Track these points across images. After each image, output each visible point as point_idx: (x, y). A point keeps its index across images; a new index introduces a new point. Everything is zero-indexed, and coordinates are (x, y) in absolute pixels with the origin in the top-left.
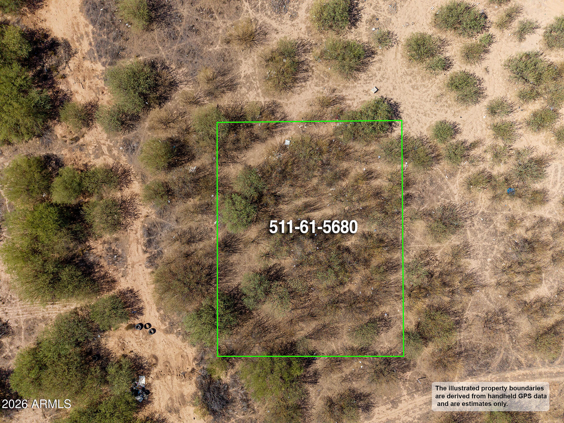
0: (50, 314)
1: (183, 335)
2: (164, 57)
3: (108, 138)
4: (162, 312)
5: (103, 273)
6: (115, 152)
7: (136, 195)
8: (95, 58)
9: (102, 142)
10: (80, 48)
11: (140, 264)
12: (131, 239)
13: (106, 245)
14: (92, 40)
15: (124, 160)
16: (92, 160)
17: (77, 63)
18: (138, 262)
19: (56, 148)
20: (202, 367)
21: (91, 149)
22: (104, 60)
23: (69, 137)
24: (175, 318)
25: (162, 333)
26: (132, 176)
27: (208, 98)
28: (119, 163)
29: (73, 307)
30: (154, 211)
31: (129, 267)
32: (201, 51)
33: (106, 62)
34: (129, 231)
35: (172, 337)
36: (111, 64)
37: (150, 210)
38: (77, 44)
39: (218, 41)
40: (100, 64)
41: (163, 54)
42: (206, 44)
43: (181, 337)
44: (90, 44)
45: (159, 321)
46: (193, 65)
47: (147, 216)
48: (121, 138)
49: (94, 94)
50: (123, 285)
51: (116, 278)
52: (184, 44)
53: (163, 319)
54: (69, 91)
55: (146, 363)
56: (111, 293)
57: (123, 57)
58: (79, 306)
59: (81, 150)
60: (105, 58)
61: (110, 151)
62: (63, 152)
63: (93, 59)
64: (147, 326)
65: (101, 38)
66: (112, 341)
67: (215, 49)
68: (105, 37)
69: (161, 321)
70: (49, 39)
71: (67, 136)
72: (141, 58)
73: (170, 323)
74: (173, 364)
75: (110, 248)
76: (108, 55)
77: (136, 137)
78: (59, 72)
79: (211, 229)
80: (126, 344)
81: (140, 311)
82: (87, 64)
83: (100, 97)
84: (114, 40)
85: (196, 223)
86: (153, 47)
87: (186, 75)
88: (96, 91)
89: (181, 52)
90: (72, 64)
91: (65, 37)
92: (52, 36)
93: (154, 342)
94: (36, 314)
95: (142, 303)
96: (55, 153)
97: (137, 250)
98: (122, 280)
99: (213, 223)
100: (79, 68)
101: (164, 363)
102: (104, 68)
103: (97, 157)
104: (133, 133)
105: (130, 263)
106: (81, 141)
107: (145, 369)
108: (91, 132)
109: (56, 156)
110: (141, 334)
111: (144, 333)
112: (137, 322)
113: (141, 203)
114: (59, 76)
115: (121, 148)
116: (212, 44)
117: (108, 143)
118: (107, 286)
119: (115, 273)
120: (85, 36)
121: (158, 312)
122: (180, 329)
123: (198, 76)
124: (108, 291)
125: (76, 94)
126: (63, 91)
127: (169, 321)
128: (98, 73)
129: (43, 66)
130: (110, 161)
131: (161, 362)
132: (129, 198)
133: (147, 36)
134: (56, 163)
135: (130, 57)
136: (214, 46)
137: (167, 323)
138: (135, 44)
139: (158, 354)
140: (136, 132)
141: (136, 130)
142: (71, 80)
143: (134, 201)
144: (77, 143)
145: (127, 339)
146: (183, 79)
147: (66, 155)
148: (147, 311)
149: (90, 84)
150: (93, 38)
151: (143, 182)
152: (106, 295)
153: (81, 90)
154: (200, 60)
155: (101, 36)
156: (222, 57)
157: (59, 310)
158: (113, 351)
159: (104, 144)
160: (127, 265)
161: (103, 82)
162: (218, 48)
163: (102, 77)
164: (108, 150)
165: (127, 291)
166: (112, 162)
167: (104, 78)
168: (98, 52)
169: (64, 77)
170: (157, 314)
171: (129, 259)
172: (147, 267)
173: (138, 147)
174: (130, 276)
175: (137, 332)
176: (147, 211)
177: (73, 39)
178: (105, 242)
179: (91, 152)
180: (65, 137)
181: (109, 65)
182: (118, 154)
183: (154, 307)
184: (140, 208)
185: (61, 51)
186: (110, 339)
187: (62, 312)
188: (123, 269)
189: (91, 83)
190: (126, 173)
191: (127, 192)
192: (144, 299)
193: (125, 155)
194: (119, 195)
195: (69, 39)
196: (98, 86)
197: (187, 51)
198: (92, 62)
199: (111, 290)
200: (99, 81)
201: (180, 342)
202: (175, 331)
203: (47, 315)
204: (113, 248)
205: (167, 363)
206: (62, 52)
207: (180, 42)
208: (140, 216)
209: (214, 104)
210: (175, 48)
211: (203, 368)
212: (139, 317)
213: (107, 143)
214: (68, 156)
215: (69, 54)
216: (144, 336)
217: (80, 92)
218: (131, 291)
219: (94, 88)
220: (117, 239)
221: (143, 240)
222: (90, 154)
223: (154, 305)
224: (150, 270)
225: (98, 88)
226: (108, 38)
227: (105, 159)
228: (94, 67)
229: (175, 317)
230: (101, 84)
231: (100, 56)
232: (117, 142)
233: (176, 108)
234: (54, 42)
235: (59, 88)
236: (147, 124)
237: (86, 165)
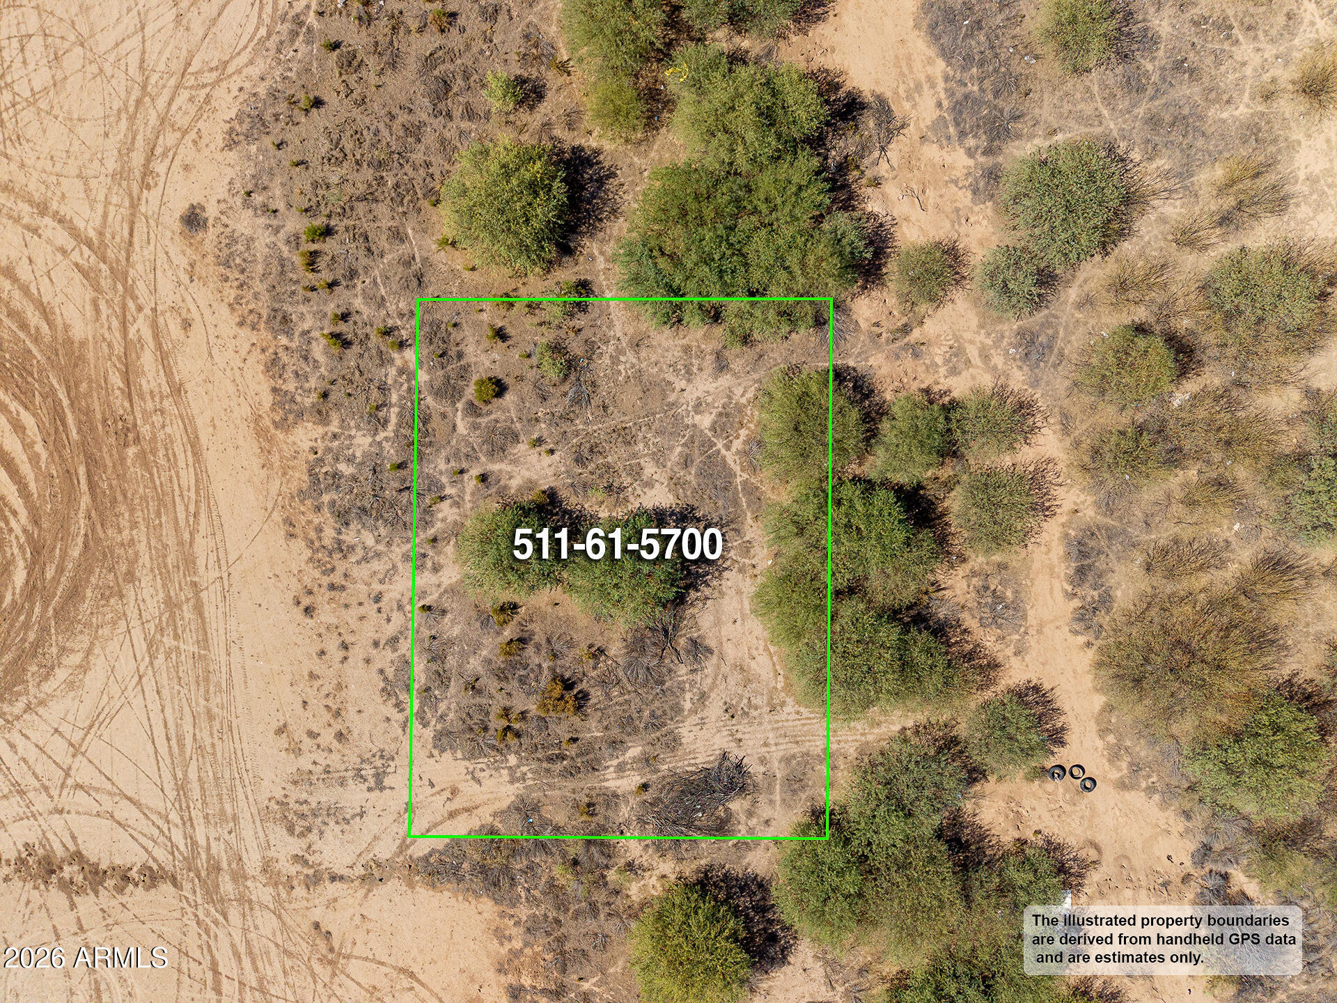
0: (843, 744)
1: (1163, 793)
2: (1115, 133)
3: (981, 326)
4: (1111, 739)
5: (968, 647)
6: (998, 360)
7: (1049, 461)
8: (949, 138)
9: (967, 336)
10: (914, 114)
11: (1057, 624)
12: (1036, 566)
13: (975, 581)
14: (943, 95)
15: (1018, 380)
16: (942, 380)
17: (907, 149)
18: (1052, 621)
19: (856, 351)
20: (1207, 869)
21: (938, 354)
22: (971, 142)
23: (887, 325)
24: (1143, 754)
25: (1111, 789)
26: (1039, 417)
27: (1218, 231)
28: (1007, 386)
29: (897, 728)
30: (1090, 499)
31: (1032, 631)
32: (1201, 118)
33: (977, 148)
34: (1030, 546)
35: (1136, 798)
36: (988, 152)
37: (1082, 497)
38: (907, 105)
39: (1242, 91)
40: (961, 152)
41: (1112, 126)
42: (1217, 100)
43: (1157, 797)
44: (939, 105)
45: (1105, 761)
46: (1182, 151)
47: (1076, 511)
48: (1010, 326)
49: (947, 225)
50: (1016, 674)
51: (1000, 659)
52: (1163, 101)
53: (1114, 755)
54: (889, 218)
55: (1075, 859)
56: (988, 694)
57: (1019, 136)
58: (910, 723)
59: (916, 355)
60: (975, 136)
61: (986, 357)
62: (871, 362)
63: (944, 142)
64: (1076, 771)
65: (963, 90)
66: (991, 807)
67: (1237, 113)
68: (976, 88)
69: (1109, 760)
70: (841, 93)
71: (882, 323)
72: (1060, 137)
73: (1131, 764)
74: (1138, 861)
75: (986, 588)
76: (981, 131)
77: (1046, 324)
78: (863, 172)
79: (1227, 541)
80: (1024, 813)
81: (1057, 737)
82: (931, 152)
83: (963, 230)
84: (997, 94)
85: (1190, 529)
86: (1087, 109)
87: (1166, 175)
88: (953, 216)
89: (1153, 121)
90: (895, 151)
91: (878, 91)
92: (848, 86)
93: (1093, 810)
94: (808, 744)
95: (1062, 718)
96: (851, 363)
97: (1051, 593)
98: (1015, 662)
99: (1230, 529)
100: (909, 162)
101: (1116, 859)
102: (971, 162)
103: (954, 372)
104: (1040, 316)
105: (1034, 622)
106: (916, 334)
107: (1071, 875)
108: (940, 312)
109: (854, 369)
110: (1061, 790)
111: (1067, 790)
112: (1050, 763)
113: (1060, 480)
114: (864, 181)
115: (1012, 351)
116: (1228, 102)
117: (981, 337)
118: (979, 678)
119: (998, 647)
120: (926, 87)
121: (1102, 738)
122: (1154, 779)
123: (1195, 179)
124: (981, 688)
125: (905, 224)
126: (876, 217)
127: (1129, 759)
128: (959, 174)
129: (826, 158)
130: (987, 381)
131: (1108, 858)
132: (1031, 469)
133: (1073, 84)
134: (855, 387)
135: (1031, 137)
136: (1233, 106)
137: (1124, 765)
138: (1046, 103)
139: (1100, 838)
140: (1046, 312)
141: (1047, 307)
142: (891, 189)
143: (1043, 477)
144: (906, 340)
145: (1026, 803)
146: (1158, 186)
147: (880, 367)
148: (1074, 737)
149: (939, 200)
150: (946, 90)
151: (1066, 429)
152: (976, 700)
153: (916, 214)
154: (1200, 143)
155: (966, 85)
156: (1253, 132)
157: (862, 734)
158: (993, 832)
159: (972, 342)
160: (1027, 628)
161: (969, 194)
162: (1243, 110)
163: (967, 184)
164: (980, 356)
165: (1027, 689)
166: (991, 385)
167: (971, 185)
168: (957, 124)
169: (876, 183)
170: (1100, 744)
171: (1031, 613)
172: (1076, 633)
173: (1051, 348)
174: (1034, 653)
175: (1050, 785)
176: (1075, 499)
177: (896, 93)
178: (974, 574)
179: (939, 360)
180: (877, 324)
181: (984, 153)
182: (1005, 363)
183: (1093, 727)
184: (1059, 492)
185: (869, 123)
186: (984, 802)
187: (870, 738)
188: (1017, 637)
189: (941, 196)
190: (1024, 408)
191: (1026, 455)
192: (1066, 708)
193: (1020, 368)
194: (1007, 460)
195: (888, 94)
196: (958, 205)
197: (1168, 118)
198: (942, 148)
199: (988, 687)
200: (960, 193)
201: (1156, 810)
202: (1144, 785)
203: (835, 746)
204: (992, 588)
205: (1123, 859)
206: (871, 124)
207: (1151, 99)
208: (1058, 511)
209: (1232, 246)
210: (1140, 111)
211: (1211, 871)
212: (1056, 750)
213: (978, 339)
214: (884, 371)
215: (888, 130)
216: (1068, 796)
217: (913, 219)
218: (1036, 689)
219: (948, 209)
220: (1002, 567)
221: (1065, 569)
222: (937, 365)
223: (1092, 723)
224: (1081, 639)
225: (957, 210)
226: (982, 90)
227: (973, 378)
228: (948, 160)
229: (1143, 751)
230: (964, 198)
231: (962, 134)
232: (1003, 337)
233: (1141, 254)
234: (854, 99)
235: (863, 209)
236: (1072, 294)
237: (927, 391)
